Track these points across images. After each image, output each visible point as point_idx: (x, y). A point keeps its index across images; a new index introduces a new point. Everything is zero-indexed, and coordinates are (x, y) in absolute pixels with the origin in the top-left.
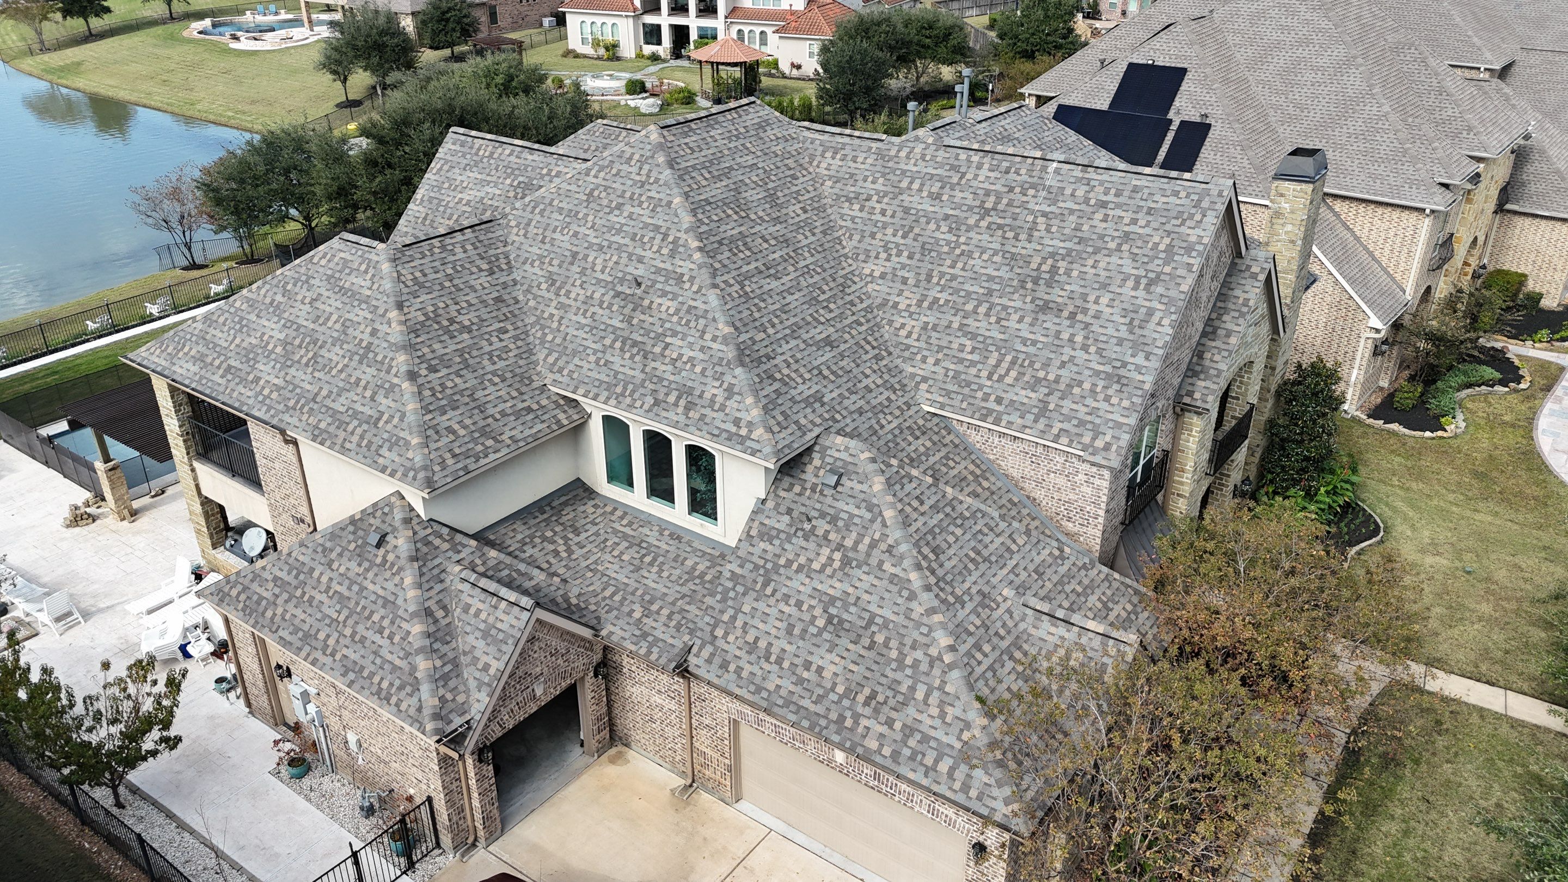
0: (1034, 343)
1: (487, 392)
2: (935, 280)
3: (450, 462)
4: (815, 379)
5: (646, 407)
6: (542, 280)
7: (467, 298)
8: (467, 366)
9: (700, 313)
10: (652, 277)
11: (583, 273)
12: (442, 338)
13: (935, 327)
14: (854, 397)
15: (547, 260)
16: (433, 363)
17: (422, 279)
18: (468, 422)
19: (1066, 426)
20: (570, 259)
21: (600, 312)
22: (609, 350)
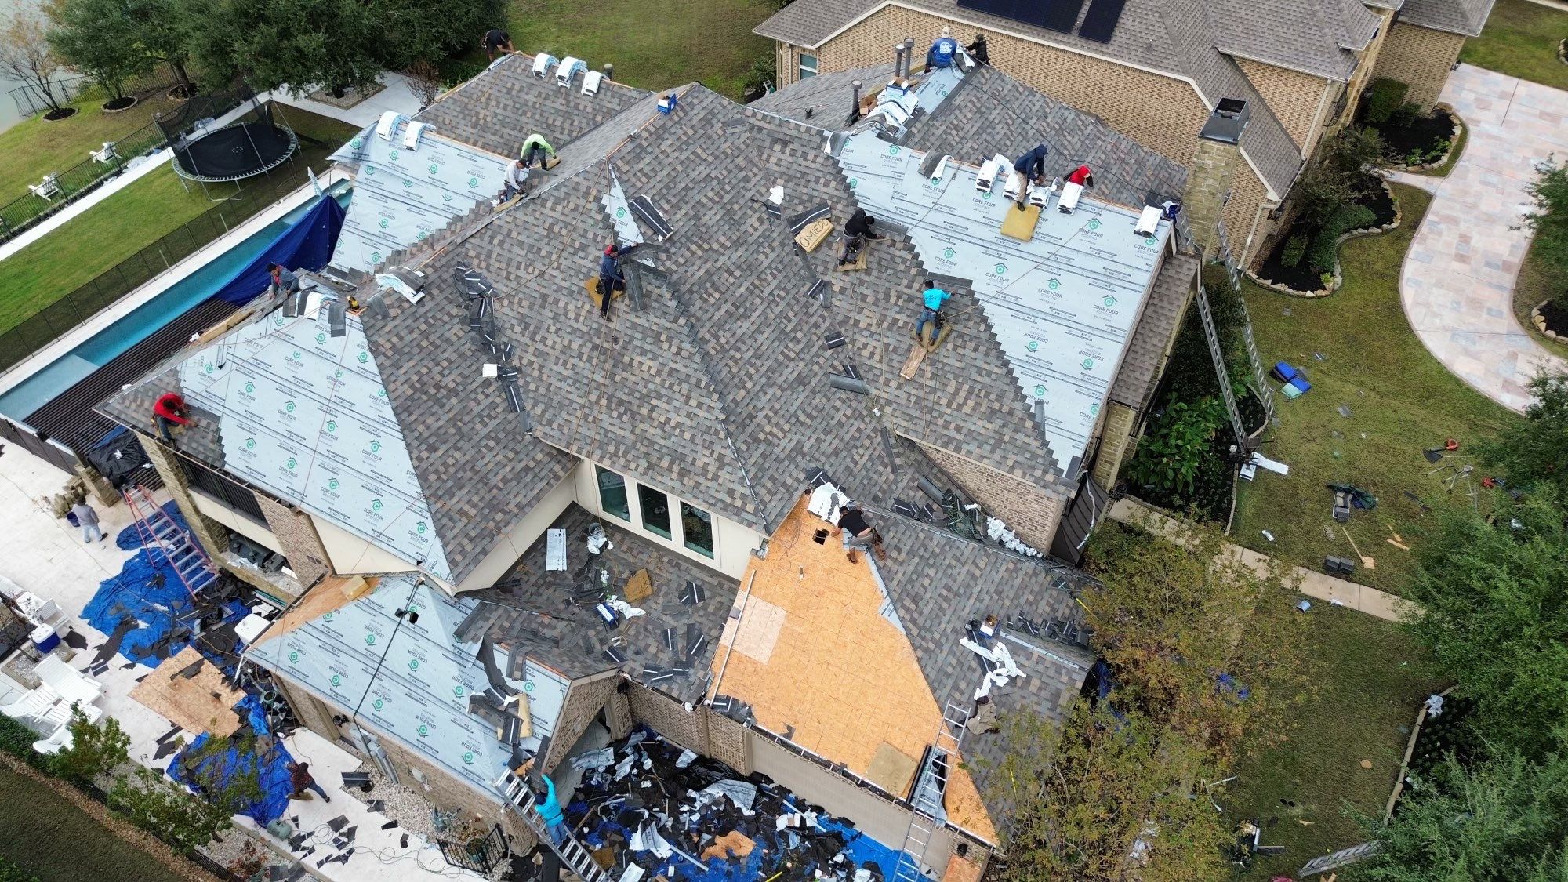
0: (989, 373)
1: (486, 460)
2: (893, 300)
3: (469, 548)
4: (794, 429)
5: (641, 469)
6: (514, 322)
7: (446, 355)
8: (462, 436)
9: (683, 377)
10: (629, 332)
11: (556, 318)
12: (434, 410)
13: (896, 349)
14: (829, 438)
15: (516, 300)
16: (431, 441)
17: (400, 345)
18: (475, 499)
19: (1019, 458)
20: (539, 302)
21: (581, 364)
22: (596, 407)
